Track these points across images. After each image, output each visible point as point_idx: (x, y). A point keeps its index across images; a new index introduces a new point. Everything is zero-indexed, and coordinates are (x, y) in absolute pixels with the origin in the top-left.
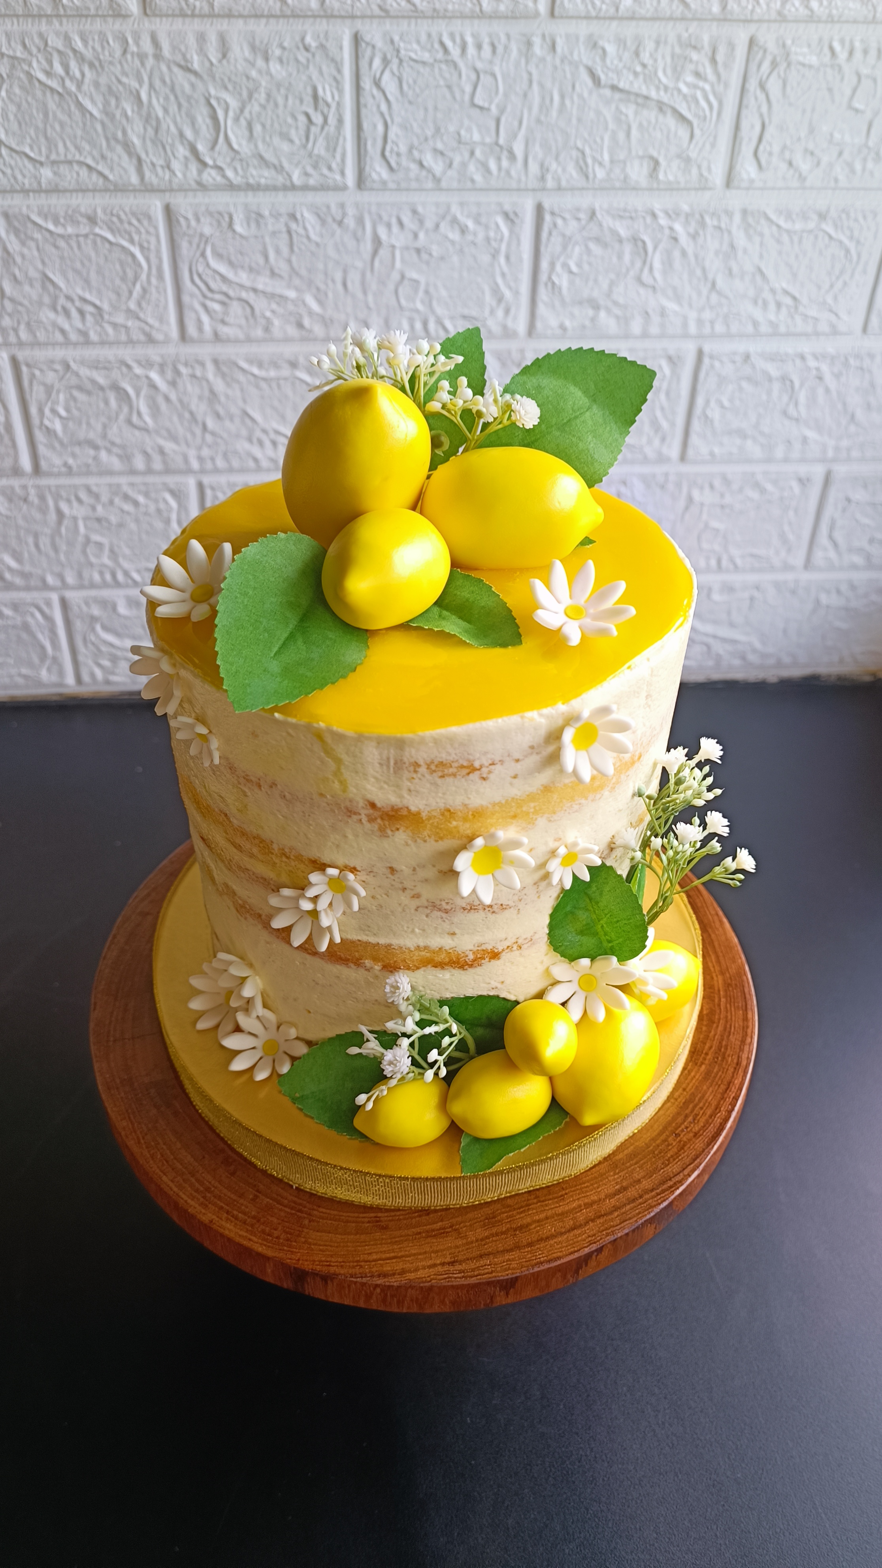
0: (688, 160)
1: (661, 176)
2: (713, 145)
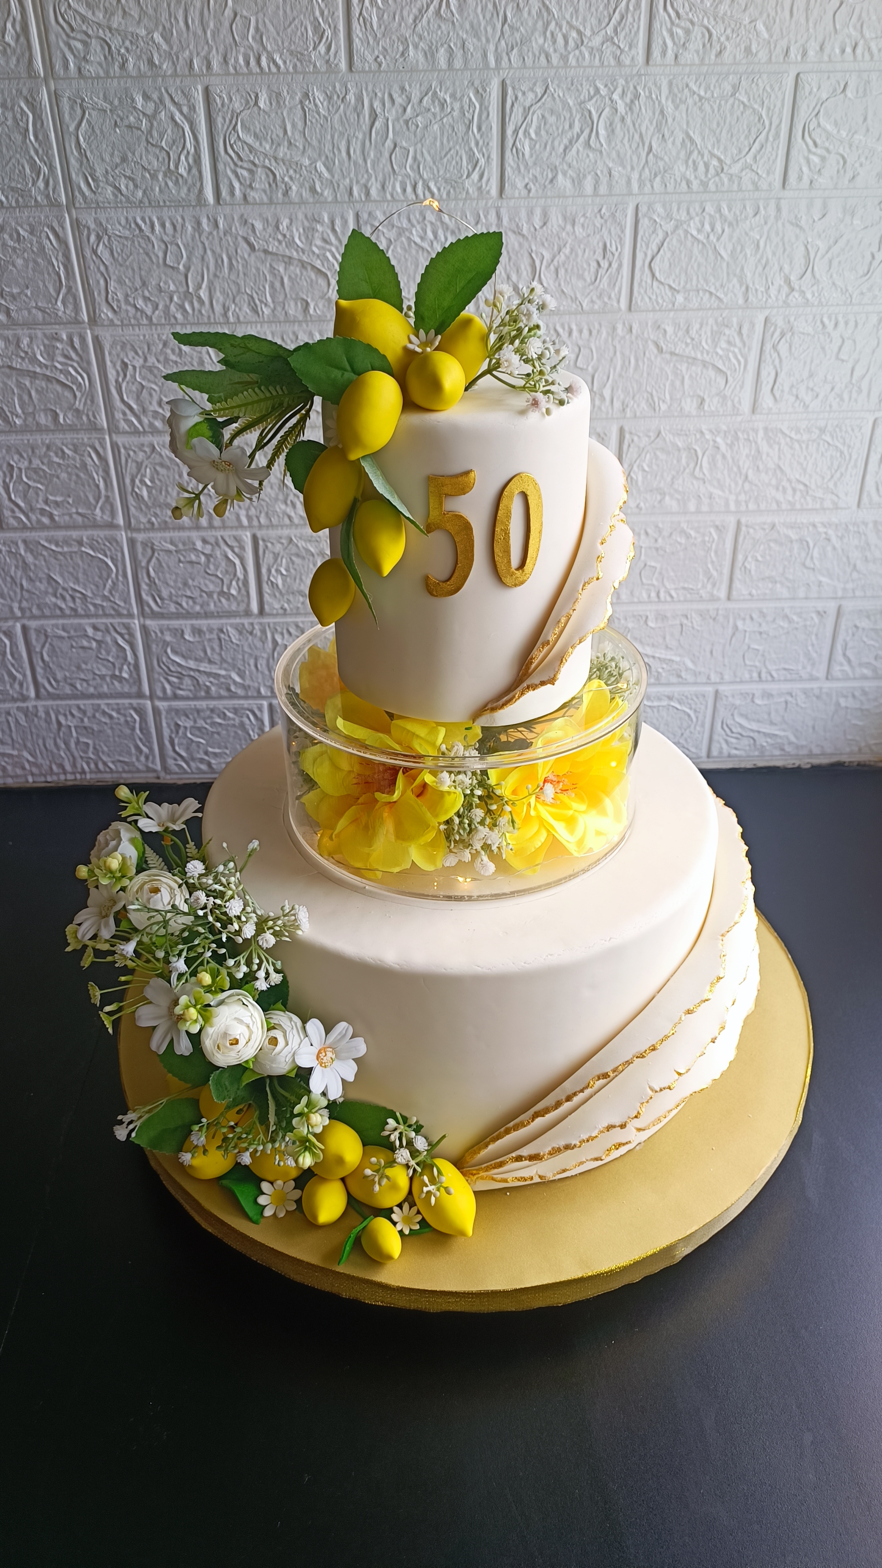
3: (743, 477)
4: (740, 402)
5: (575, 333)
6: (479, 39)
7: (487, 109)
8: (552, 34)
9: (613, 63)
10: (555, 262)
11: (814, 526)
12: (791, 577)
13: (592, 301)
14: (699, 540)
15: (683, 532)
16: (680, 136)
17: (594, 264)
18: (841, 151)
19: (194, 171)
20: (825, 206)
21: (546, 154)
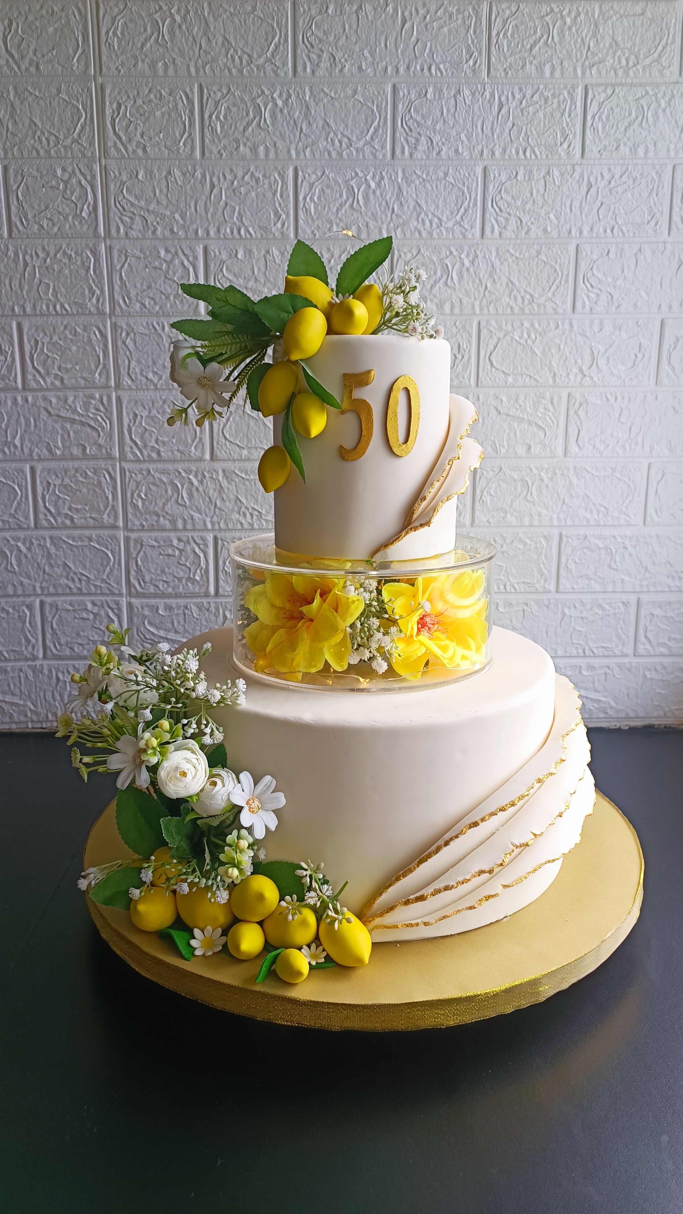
3: (561, 501)
4: (555, 449)
6: (377, 222)
8: (422, 219)
9: (460, 237)
11: (614, 537)
12: (601, 575)
14: (533, 546)
15: (521, 540)
16: (505, 280)
18: (609, 290)
20: (601, 324)
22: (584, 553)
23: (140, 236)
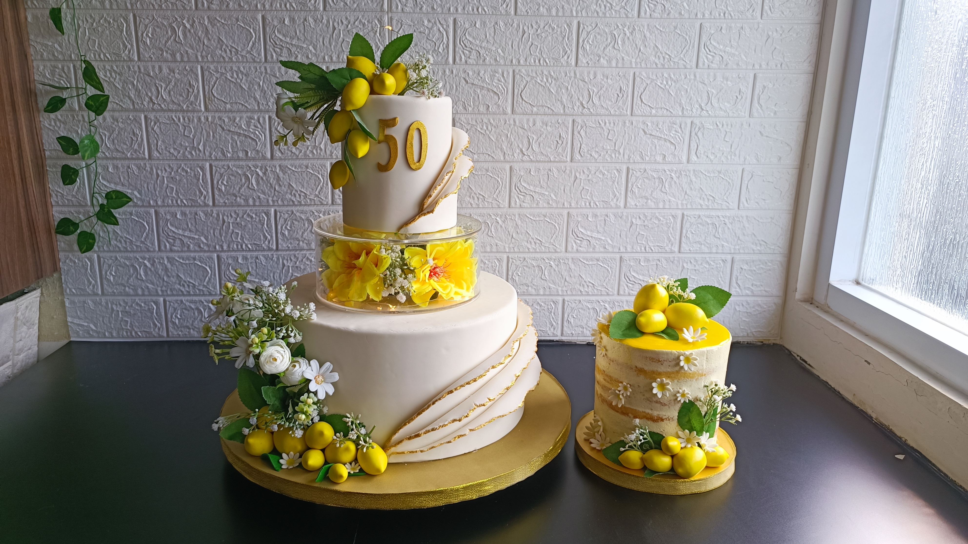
0: (675, 155)
1: (667, 159)
2: (682, 151)
3: (684, 192)
4: (682, 158)
5: (607, 124)
6: (569, 5)
7: (572, 32)
8: (600, 4)
9: (624, 16)
10: (599, 93)
11: (719, 217)
12: (709, 242)
13: (615, 111)
14: (665, 222)
15: (657, 218)
16: (652, 45)
17: (616, 95)
18: (721, 54)
19: (446, 51)
20: (715, 75)
21: (596, 50)
22: (698, 227)
23: (412, 11)
